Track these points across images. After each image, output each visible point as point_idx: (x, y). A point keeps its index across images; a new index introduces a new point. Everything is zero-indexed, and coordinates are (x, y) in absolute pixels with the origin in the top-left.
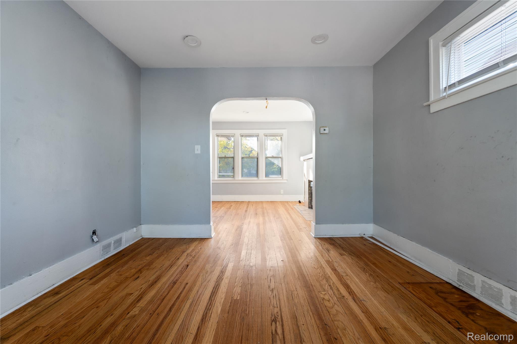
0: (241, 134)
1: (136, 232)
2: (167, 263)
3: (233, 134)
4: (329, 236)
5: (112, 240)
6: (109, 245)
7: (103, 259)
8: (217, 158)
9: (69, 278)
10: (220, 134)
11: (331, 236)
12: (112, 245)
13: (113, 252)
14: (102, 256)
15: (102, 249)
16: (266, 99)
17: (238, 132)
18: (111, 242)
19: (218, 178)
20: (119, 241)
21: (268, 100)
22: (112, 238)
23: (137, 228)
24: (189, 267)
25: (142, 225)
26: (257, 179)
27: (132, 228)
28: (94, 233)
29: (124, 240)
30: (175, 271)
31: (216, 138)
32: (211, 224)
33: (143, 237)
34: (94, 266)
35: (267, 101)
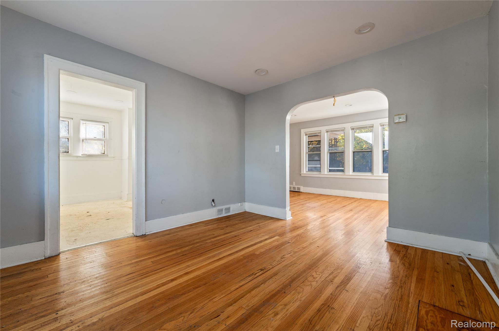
0: (352, 128)
1: (240, 206)
2: (244, 226)
3: (343, 128)
4: (407, 244)
5: (224, 207)
6: (222, 210)
7: (218, 217)
8: (327, 153)
9: (199, 221)
10: (329, 130)
11: (410, 244)
12: (224, 210)
13: (224, 215)
14: (217, 215)
15: (217, 211)
16: (334, 97)
17: (348, 126)
18: (223, 209)
19: (328, 172)
20: (228, 210)
21: (336, 97)
22: (224, 206)
23: (241, 204)
24: (252, 231)
25: (246, 203)
26: (371, 175)
27: (238, 203)
28: (213, 201)
29: (231, 209)
30: (242, 231)
31: (326, 134)
32: (287, 209)
33: (246, 211)
34: (212, 219)
35: (334, 99)
